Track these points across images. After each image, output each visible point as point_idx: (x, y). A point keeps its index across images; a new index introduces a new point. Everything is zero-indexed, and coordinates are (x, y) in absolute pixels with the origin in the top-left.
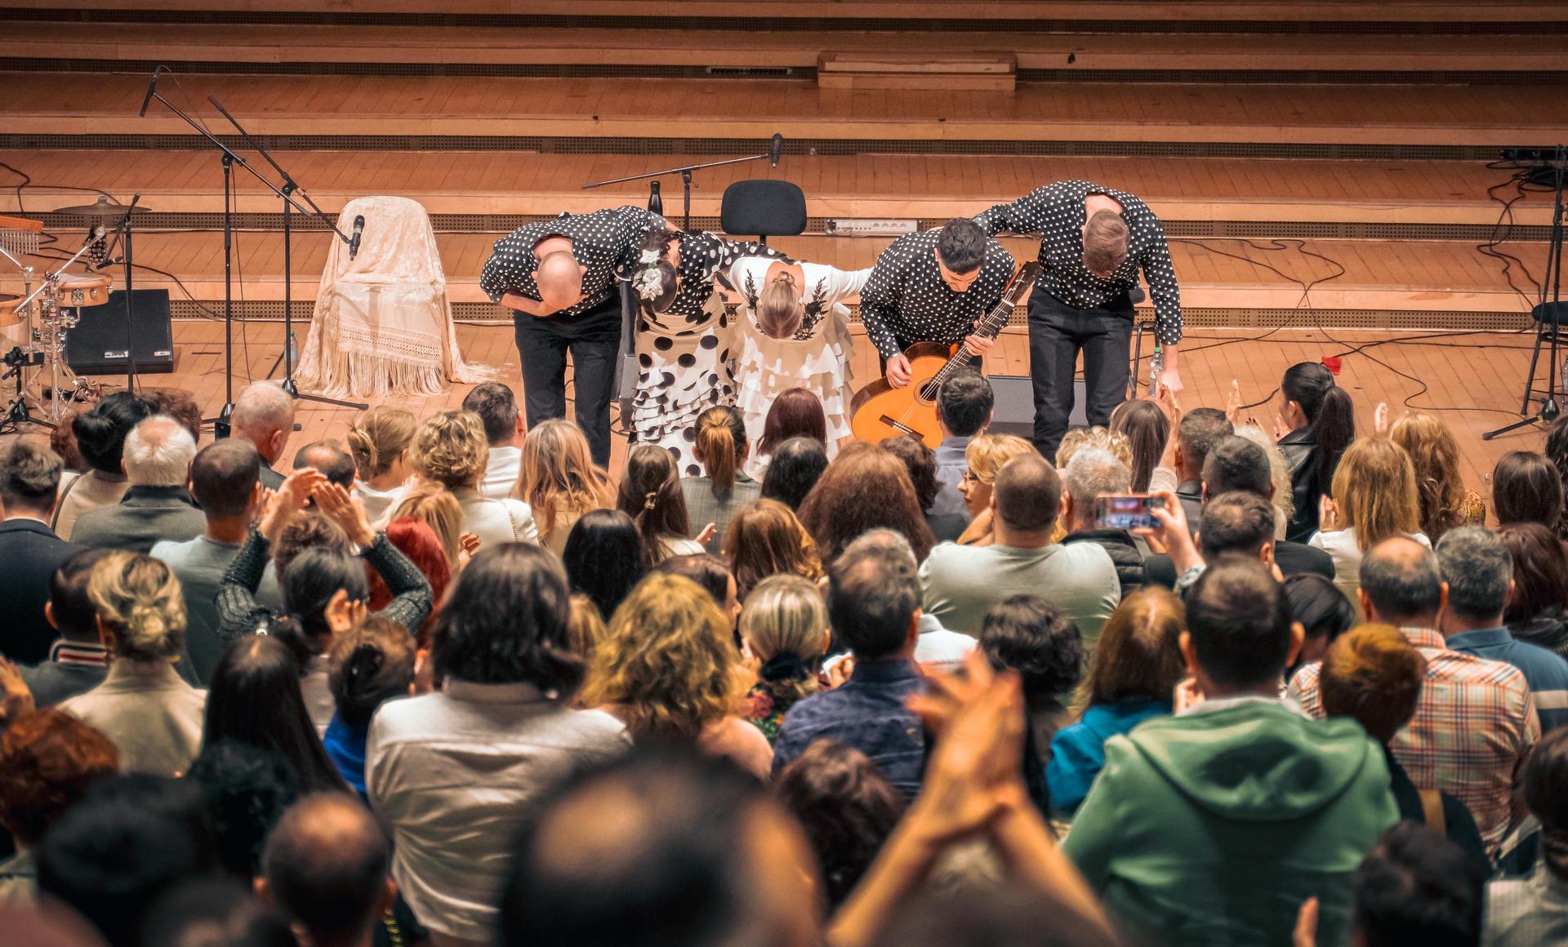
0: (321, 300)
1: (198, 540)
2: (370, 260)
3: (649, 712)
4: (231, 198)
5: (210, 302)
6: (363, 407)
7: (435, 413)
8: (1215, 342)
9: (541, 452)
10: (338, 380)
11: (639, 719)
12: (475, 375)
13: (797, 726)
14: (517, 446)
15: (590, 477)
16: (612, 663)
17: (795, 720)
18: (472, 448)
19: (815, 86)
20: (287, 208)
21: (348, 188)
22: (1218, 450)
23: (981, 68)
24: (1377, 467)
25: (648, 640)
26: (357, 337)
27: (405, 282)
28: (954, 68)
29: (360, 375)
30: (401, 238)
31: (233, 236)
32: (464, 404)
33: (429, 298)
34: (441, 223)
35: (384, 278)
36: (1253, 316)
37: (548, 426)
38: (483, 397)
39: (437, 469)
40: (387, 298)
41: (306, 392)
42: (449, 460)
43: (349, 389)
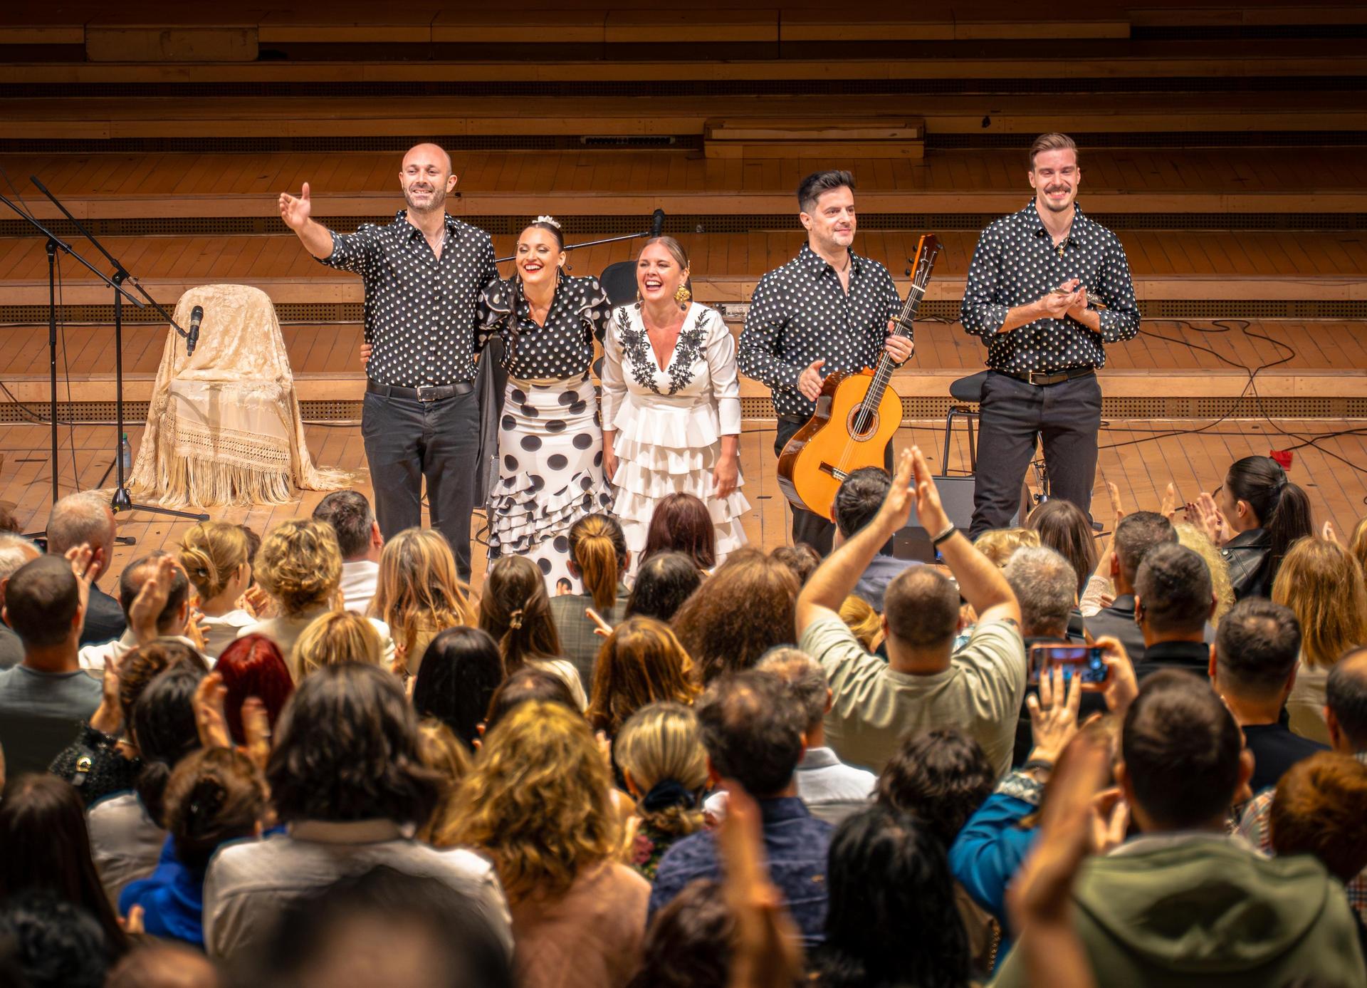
0: (157, 399)
1: (15, 669)
2: (209, 355)
3: (519, 855)
4: (56, 289)
5: (35, 403)
6: (203, 518)
7: (282, 522)
8: (1150, 435)
9: (402, 565)
10: (176, 489)
11: (508, 862)
12: (326, 480)
13: (671, 869)
14: (373, 560)
15: (455, 593)
16: (476, 797)
17: (671, 863)
18: (324, 560)
19: (702, 157)
20: (118, 299)
21: (187, 276)
22: (1152, 559)
23: (885, 134)
24: (1320, 572)
25: (518, 774)
26: (196, 441)
27: (249, 379)
28: (855, 134)
29: (200, 482)
30: (244, 329)
31: (59, 330)
32: (314, 514)
33: (274, 396)
34: (286, 312)
35: (226, 375)
36: (1193, 406)
37: (410, 535)
38: (334, 509)
39: (286, 584)
40: (229, 396)
41: (141, 502)
42: (299, 574)
43: (188, 499)
